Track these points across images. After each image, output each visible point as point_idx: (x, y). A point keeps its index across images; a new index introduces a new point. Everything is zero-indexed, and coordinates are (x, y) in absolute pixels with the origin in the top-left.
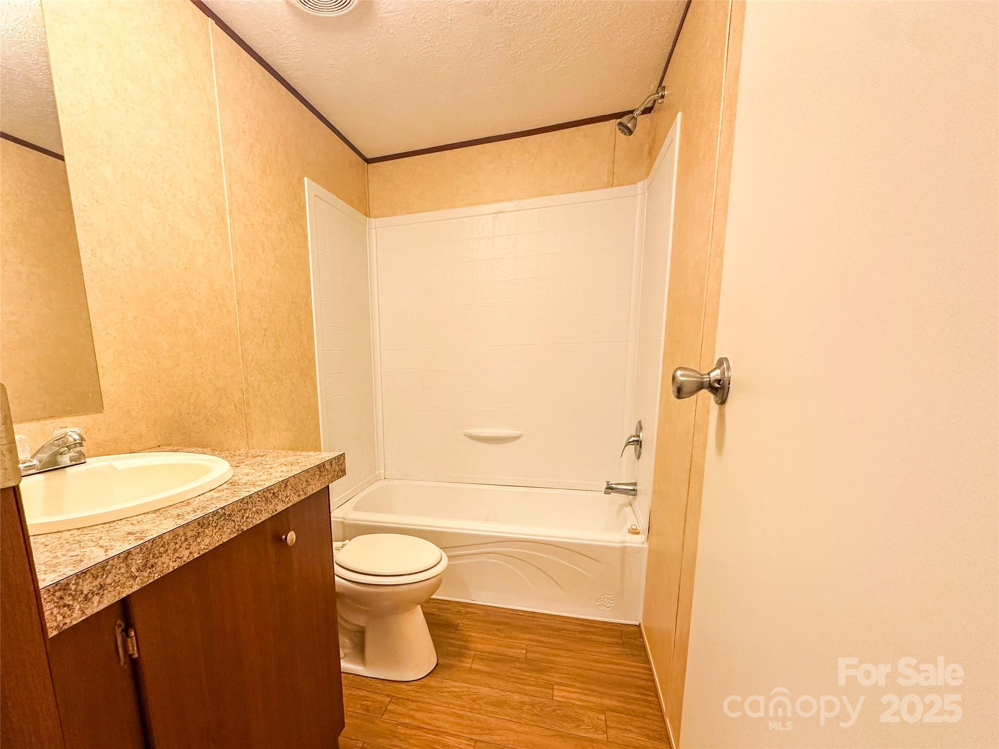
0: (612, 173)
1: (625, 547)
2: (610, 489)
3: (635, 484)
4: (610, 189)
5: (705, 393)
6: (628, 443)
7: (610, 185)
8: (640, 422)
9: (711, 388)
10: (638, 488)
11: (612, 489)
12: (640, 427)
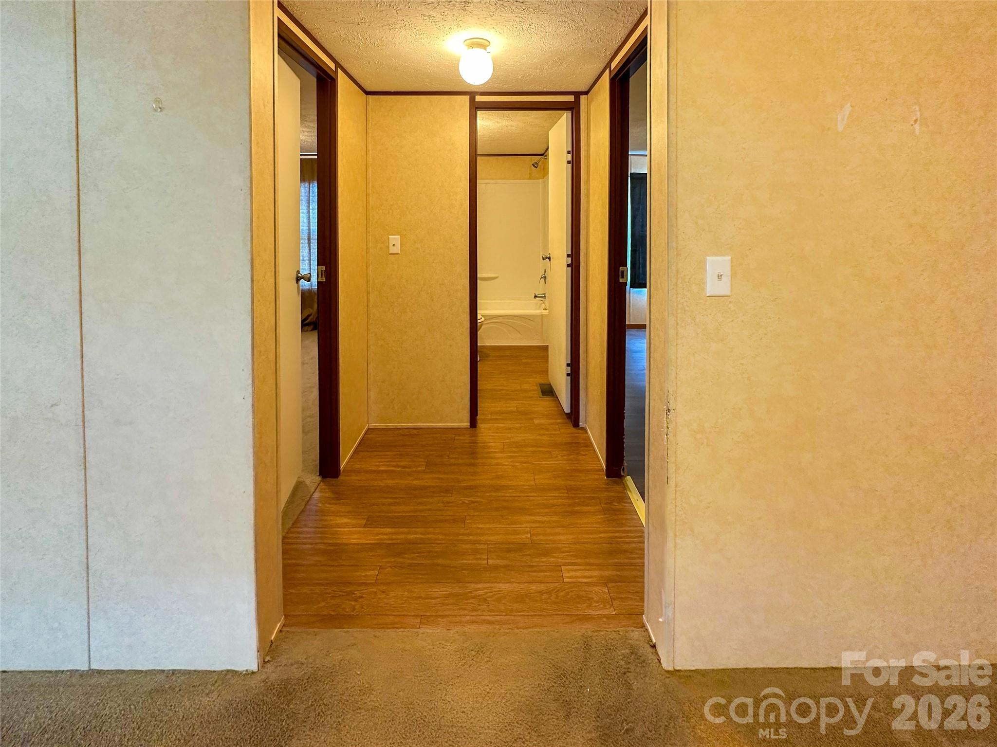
0: (530, 174)
1: (542, 315)
2: (535, 297)
3: (545, 294)
4: (530, 180)
5: (547, 259)
6: (542, 278)
7: (530, 178)
8: (545, 270)
9: (548, 258)
10: (546, 295)
11: (537, 296)
12: (545, 272)
